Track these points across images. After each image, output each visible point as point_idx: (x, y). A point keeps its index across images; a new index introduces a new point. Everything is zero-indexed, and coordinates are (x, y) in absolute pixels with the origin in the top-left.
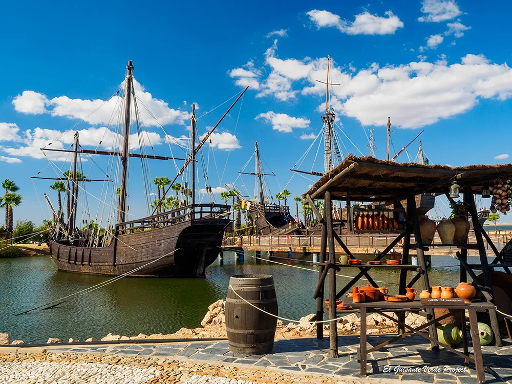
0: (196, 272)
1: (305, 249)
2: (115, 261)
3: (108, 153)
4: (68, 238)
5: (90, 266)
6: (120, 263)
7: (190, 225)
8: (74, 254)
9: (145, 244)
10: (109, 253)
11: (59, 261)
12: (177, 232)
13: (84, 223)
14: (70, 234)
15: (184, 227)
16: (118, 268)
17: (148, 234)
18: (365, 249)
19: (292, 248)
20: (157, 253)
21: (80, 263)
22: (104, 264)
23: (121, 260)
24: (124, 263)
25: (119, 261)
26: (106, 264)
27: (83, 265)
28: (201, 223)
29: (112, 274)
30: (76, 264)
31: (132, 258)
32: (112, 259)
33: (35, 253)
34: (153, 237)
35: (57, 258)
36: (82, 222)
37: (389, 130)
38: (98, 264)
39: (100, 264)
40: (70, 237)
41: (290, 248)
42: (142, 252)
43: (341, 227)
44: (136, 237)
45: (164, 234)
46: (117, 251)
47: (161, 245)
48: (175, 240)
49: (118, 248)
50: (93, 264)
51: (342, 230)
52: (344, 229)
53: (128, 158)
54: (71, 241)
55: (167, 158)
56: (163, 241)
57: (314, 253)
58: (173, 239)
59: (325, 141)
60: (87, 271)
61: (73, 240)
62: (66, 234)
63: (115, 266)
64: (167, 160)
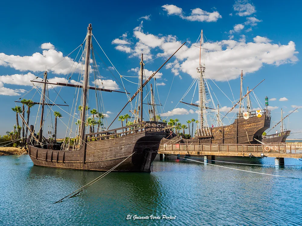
0: (144, 168)
1: (199, 153)
2: (85, 160)
3: (74, 85)
4: (39, 144)
5: (64, 163)
6: (89, 162)
7: (144, 135)
8: (51, 155)
9: (109, 149)
10: (80, 154)
11: (37, 159)
12: (135, 140)
13: (49, 134)
14: (40, 141)
15: (140, 137)
16: (87, 165)
17: (111, 141)
18: (243, 153)
19: (189, 152)
20: (119, 155)
21: (56, 161)
22: (76, 162)
23: (89, 159)
24: (92, 161)
25: (87, 160)
26: (78, 162)
27: (58, 162)
28: (151, 134)
29: (82, 169)
30: (52, 162)
31: (99, 158)
32: (82, 158)
33: (3, 154)
34: (115, 144)
35: (35, 157)
36: (48, 133)
37: (242, 78)
38: (70, 162)
39: (72, 162)
40: (41, 143)
41: (188, 152)
42: (107, 154)
43: (211, 139)
44: (102, 144)
45: (124, 141)
46: (86, 153)
47: (122, 149)
48: (133, 146)
49: (87, 151)
50: (66, 161)
51: (212, 141)
52: (213, 140)
53: (88, 89)
54: (42, 146)
55: (112, 91)
56: (123, 146)
57: (205, 155)
58: (132, 145)
59: (199, 84)
60: (62, 167)
61: (43, 145)
62: (38, 141)
63: (85, 163)
64: (111, 92)
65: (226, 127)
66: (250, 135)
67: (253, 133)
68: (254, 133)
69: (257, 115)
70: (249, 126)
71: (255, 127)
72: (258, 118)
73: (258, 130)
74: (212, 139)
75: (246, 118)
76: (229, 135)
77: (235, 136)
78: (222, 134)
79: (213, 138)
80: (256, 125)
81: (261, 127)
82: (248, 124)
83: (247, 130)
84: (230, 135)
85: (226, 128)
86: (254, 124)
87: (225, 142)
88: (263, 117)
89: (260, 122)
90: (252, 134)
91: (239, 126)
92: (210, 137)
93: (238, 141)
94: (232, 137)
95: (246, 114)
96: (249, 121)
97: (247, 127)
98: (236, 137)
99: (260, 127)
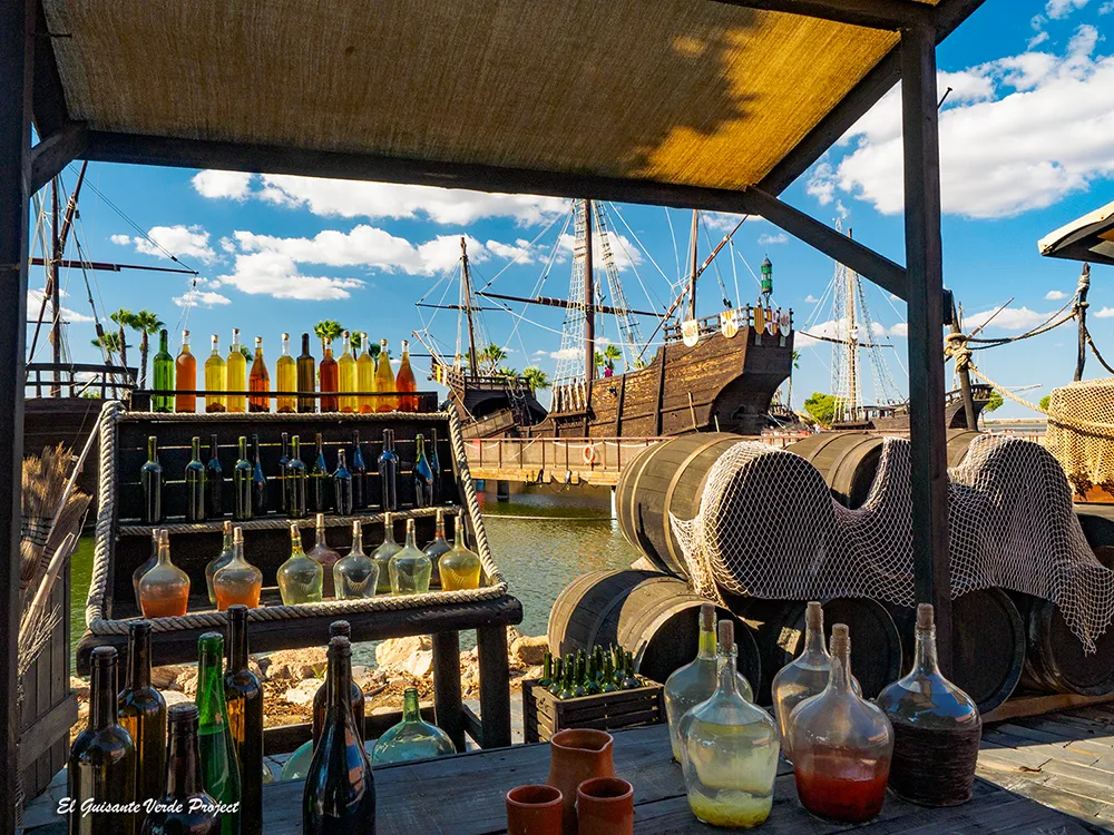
43: (587, 421)
51: (590, 428)
52: (593, 425)
65: (630, 378)
66: (698, 403)
67: (708, 397)
68: (713, 397)
69: (724, 330)
70: (698, 373)
71: (717, 376)
72: (726, 340)
73: (725, 384)
74: (590, 423)
75: (691, 341)
76: (638, 404)
77: (653, 410)
78: (618, 404)
79: (594, 418)
80: (721, 365)
81: (735, 375)
82: (695, 363)
83: (690, 387)
84: (640, 407)
85: (631, 381)
86: (712, 363)
87: (624, 430)
88: (742, 335)
89: (730, 354)
90: (705, 402)
91: (667, 373)
92: (582, 415)
93: (664, 426)
94: (644, 414)
95: (689, 328)
96: (698, 355)
97: (692, 374)
98: (655, 412)
99: (731, 373)
